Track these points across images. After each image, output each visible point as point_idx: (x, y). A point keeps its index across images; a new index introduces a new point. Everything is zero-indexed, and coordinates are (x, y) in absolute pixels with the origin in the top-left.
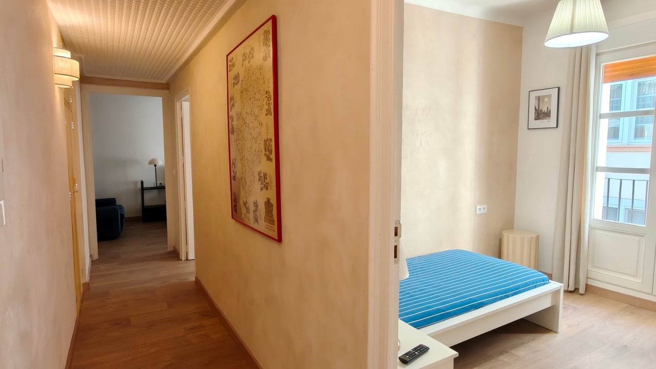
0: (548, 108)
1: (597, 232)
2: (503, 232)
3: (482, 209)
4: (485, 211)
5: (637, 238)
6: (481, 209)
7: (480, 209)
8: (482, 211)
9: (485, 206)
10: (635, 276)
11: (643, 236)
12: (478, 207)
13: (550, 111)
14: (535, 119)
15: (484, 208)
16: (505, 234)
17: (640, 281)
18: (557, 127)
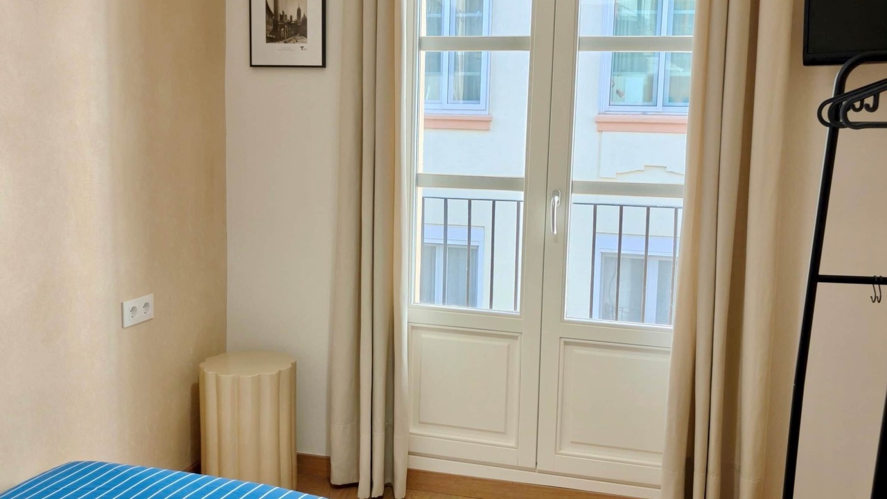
0: (299, 11)
1: (426, 336)
2: (201, 365)
3: (140, 309)
4: (151, 313)
5: (504, 343)
6: (138, 307)
7: (133, 309)
8: (141, 316)
9: (149, 298)
10: (503, 433)
11: (516, 338)
12: (128, 305)
13: (305, 20)
14: (269, 40)
15: (146, 305)
16: (210, 375)
17: (513, 444)
18: (324, 65)
